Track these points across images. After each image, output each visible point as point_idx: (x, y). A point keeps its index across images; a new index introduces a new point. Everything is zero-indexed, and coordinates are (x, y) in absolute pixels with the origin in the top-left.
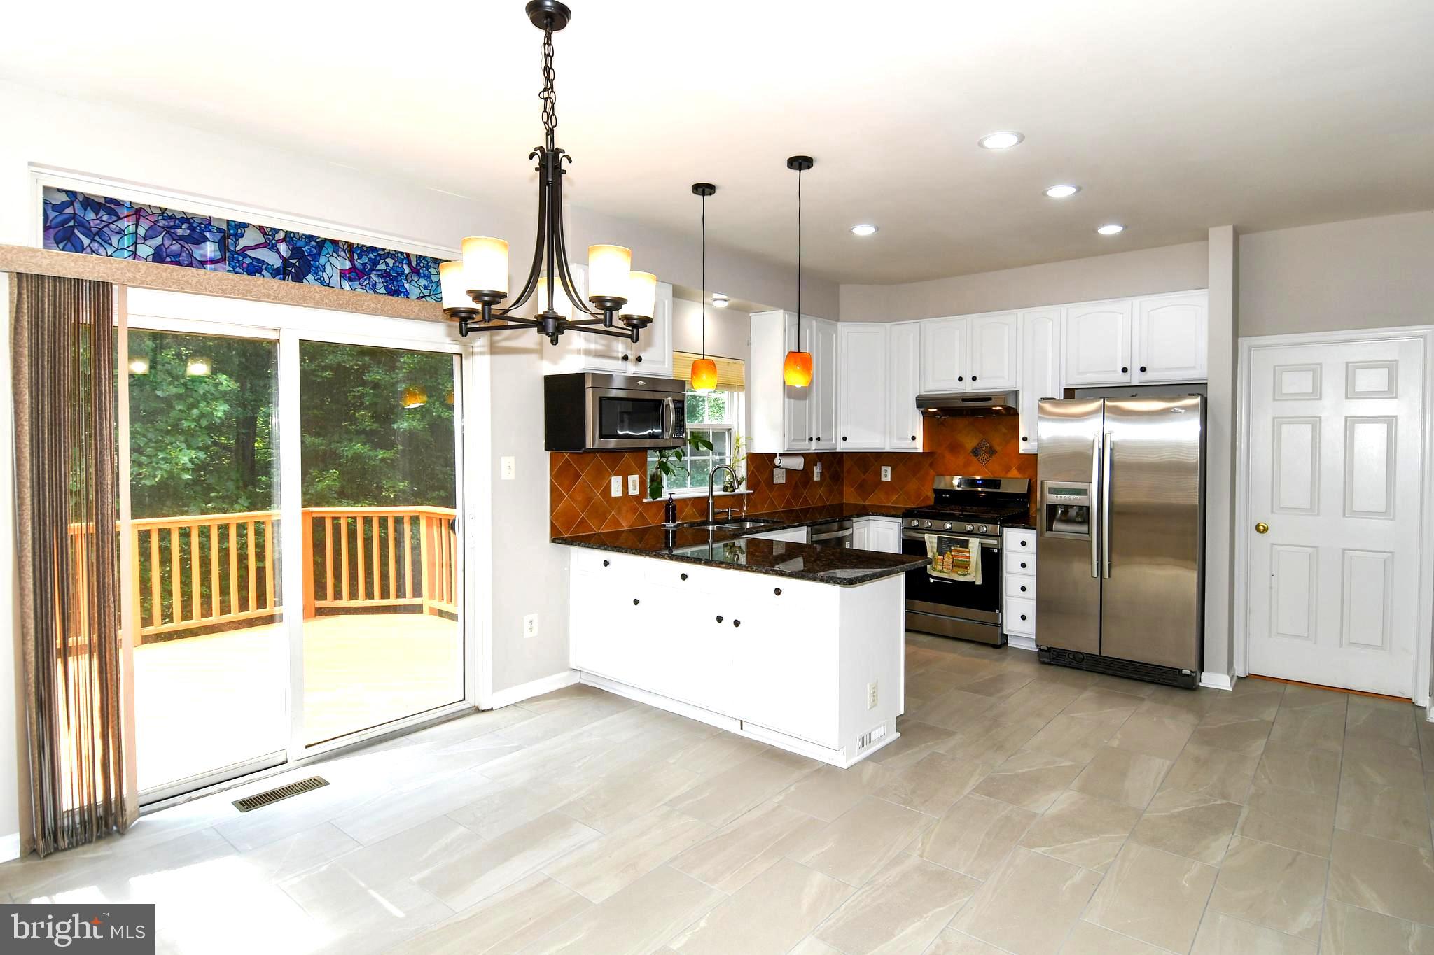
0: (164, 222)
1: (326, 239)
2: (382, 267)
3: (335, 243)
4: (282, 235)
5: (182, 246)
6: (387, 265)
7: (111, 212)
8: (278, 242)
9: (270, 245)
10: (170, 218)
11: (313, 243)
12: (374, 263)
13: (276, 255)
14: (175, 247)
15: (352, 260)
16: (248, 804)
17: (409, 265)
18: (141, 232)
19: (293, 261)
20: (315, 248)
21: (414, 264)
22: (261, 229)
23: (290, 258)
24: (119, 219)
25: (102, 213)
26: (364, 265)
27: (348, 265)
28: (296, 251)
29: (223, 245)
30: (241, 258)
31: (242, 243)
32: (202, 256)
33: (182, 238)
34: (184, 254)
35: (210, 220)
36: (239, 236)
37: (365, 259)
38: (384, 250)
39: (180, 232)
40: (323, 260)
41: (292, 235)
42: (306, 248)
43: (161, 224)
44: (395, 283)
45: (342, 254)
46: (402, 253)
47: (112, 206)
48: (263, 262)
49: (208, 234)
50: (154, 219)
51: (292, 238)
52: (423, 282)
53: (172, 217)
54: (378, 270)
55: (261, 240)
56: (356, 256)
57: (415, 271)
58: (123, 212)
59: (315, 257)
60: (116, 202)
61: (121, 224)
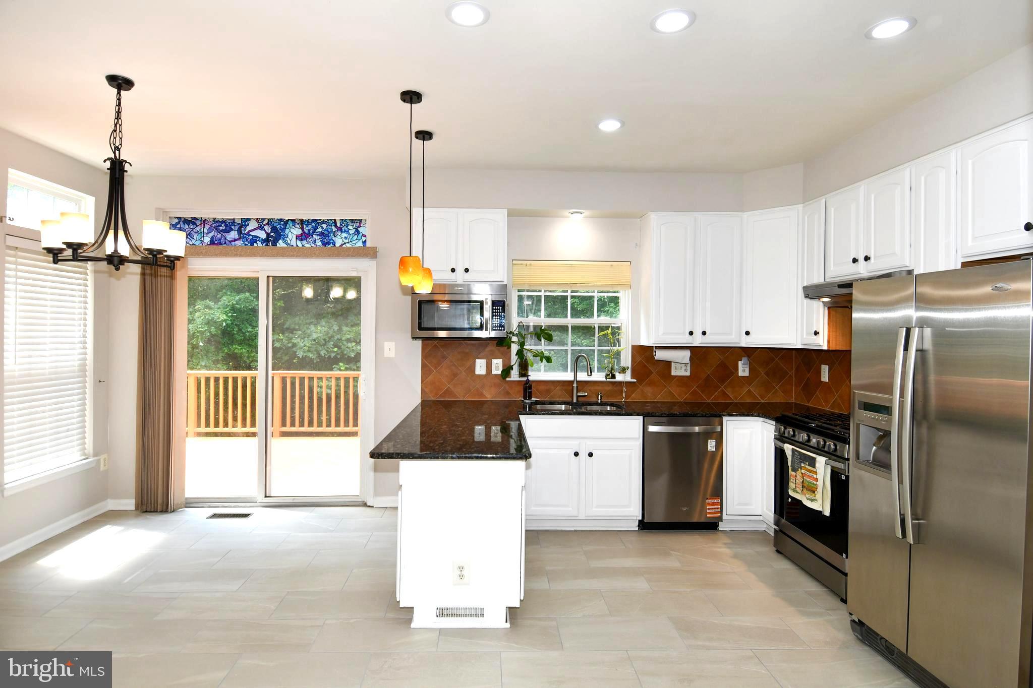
0: (215, 225)
1: (289, 219)
2: (319, 230)
3: (293, 221)
4: (265, 222)
5: (222, 235)
6: (323, 228)
7: (194, 224)
8: (264, 225)
9: (261, 228)
10: (217, 222)
11: (282, 223)
12: (315, 228)
13: (264, 232)
14: (219, 236)
15: (302, 228)
16: (215, 516)
17: (336, 226)
18: (206, 231)
19: (272, 234)
20: (283, 225)
21: (338, 225)
22: (257, 220)
23: (271, 233)
24: (197, 226)
25: (191, 224)
26: (309, 230)
27: (301, 231)
28: (274, 229)
29: (240, 232)
30: (247, 237)
31: (248, 229)
32: (230, 238)
33: (222, 231)
34: (222, 239)
35: (234, 220)
36: (246, 225)
37: (310, 227)
38: (320, 220)
39: (221, 228)
40: (287, 231)
41: (272, 220)
42: (279, 226)
43: (213, 226)
44: (327, 238)
45: (297, 226)
46: (331, 220)
47: (194, 221)
48: (257, 237)
49: (233, 227)
50: (210, 224)
51: (271, 222)
52: (344, 235)
53: (218, 222)
54: (317, 232)
55: (256, 225)
56: (305, 226)
57: (340, 229)
58: (198, 223)
59: (283, 230)
60: (196, 219)
61: (198, 229)
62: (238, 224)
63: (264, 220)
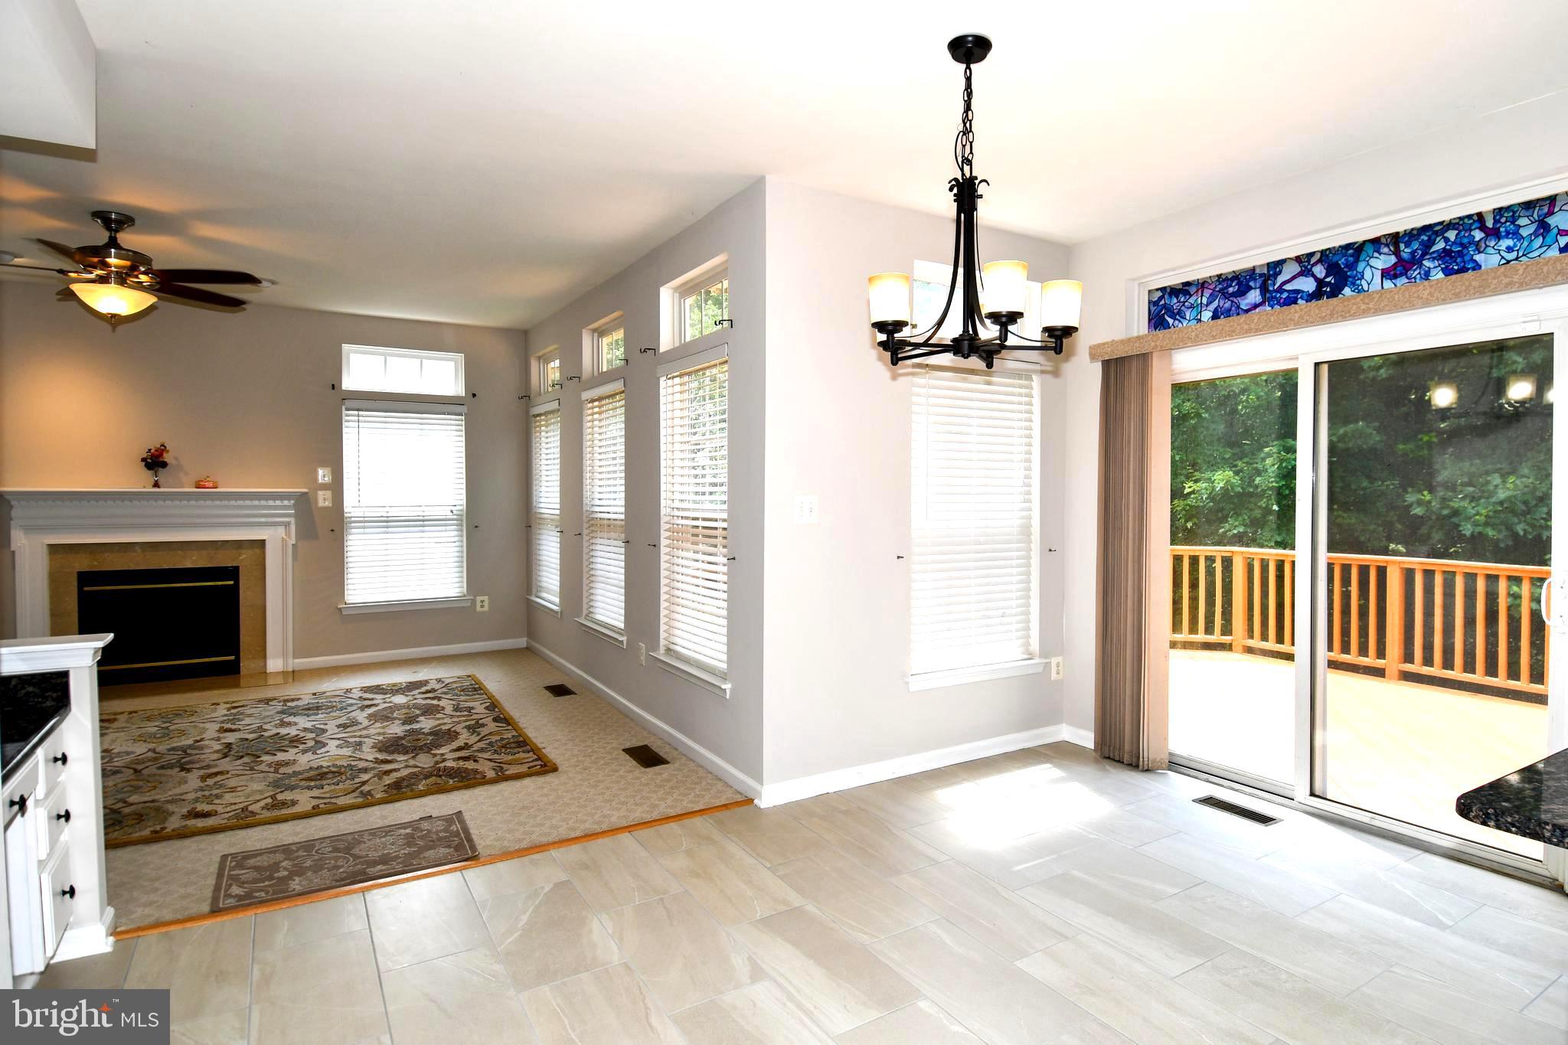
0: (1220, 286)
1: (1365, 242)
2: (1440, 245)
3: (1376, 241)
4: (1315, 258)
5: (1232, 302)
6: (1447, 240)
7: (1186, 293)
8: (1313, 265)
9: (1306, 272)
10: (1224, 280)
11: (1351, 251)
12: (1431, 243)
13: (1311, 280)
14: (1228, 304)
15: (1397, 253)
17: (1482, 227)
18: (1205, 301)
19: (1328, 280)
20: (1352, 256)
21: (1490, 223)
22: (1298, 259)
23: (1326, 277)
24: (1191, 296)
25: (1181, 295)
26: (1413, 253)
27: (1393, 259)
28: (1332, 268)
29: (1264, 289)
30: (1278, 295)
31: (1280, 279)
32: (1247, 305)
33: (1234, 295)
34: (1233, 309)
35: (1254, 269)
36: (1277, 274)
37: (1415, 245)
38: (1441, 223)
39: (1231, 290)
40: (1361, 266)
41: (1328, 252)
42: (1343, 260)
43: (1217, 289)
44: (1459, 260)
45: (1385, 250)
46: (1469, 217)
47: (1187, 288)
48: (1298, 292)
49: (1252, 284)
50: (1212, 287)
51: (1328, 256)
52: (1505, 243)
53: (1227, 279)
54: (1434, 252)
55: (1295, 268)
56: (1402, 246)
57: (1494, 233)
58: (1193, 290)
59: (1352, 266)
60: (1188, 284)
61: (1192, 300)
62: (1261, 275)
63: (1312, 254)
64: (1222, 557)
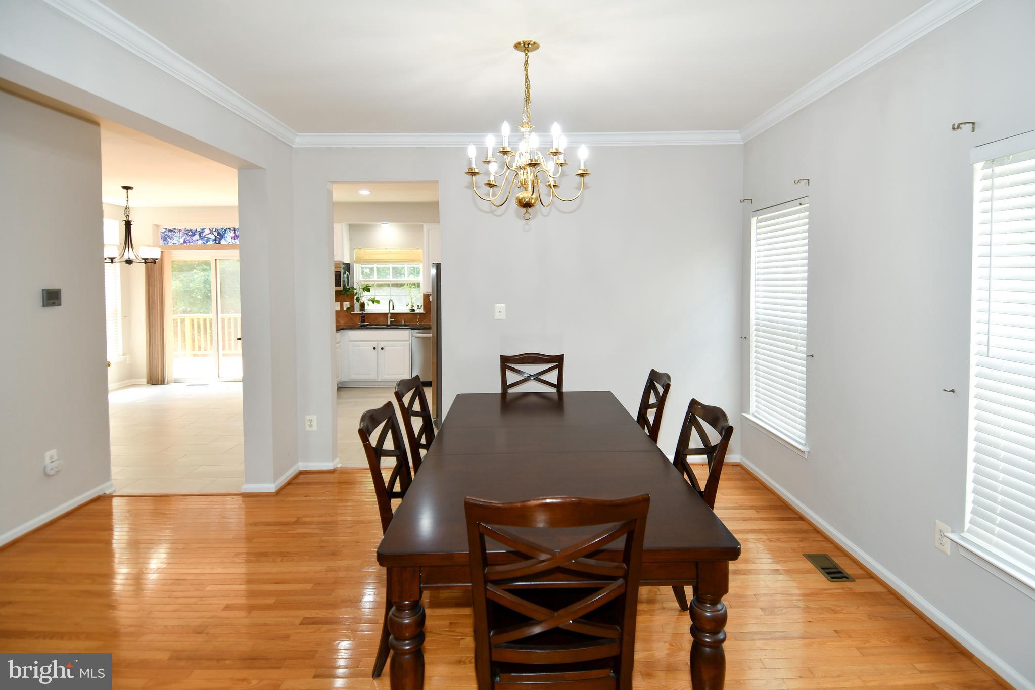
0: (186, 232)
1: (227, 228)
3: (230, 229)
4: (214, 230)
7: (174, 232)
9: (212, 233)
11: (223, 230)
13: (213, 235)
14: (189, 238)
15: (235, 233)
18: (181, 236)
22: (209, 229)
23: (217, 236)
25: (172, 232)
27: (234, 235)
28: (219, 233)
29: (200, 235)
30: (204, 238)
31: (204, 234)
32: (195, 239)
33: (190, 235)
34: (190, 240)
35: (196, 229)
36: (203, 232)
39: (189, 234)
40: (226, 234)
41: (217, 229)
42: (221, 232)
45: (232, 231)
48: (210, 238)
49: (196, 233)
50: (183, 231)
53: (187, 230)
55: (209, 231)
56: (236, 232)
58: (176, 231)
59: (224, 234)
60: (175, 229)
61: (176, 234)
62: (199, 231)
63: (213, 229)
64: (181, 319)
